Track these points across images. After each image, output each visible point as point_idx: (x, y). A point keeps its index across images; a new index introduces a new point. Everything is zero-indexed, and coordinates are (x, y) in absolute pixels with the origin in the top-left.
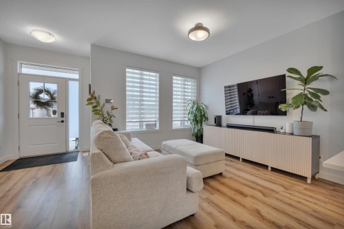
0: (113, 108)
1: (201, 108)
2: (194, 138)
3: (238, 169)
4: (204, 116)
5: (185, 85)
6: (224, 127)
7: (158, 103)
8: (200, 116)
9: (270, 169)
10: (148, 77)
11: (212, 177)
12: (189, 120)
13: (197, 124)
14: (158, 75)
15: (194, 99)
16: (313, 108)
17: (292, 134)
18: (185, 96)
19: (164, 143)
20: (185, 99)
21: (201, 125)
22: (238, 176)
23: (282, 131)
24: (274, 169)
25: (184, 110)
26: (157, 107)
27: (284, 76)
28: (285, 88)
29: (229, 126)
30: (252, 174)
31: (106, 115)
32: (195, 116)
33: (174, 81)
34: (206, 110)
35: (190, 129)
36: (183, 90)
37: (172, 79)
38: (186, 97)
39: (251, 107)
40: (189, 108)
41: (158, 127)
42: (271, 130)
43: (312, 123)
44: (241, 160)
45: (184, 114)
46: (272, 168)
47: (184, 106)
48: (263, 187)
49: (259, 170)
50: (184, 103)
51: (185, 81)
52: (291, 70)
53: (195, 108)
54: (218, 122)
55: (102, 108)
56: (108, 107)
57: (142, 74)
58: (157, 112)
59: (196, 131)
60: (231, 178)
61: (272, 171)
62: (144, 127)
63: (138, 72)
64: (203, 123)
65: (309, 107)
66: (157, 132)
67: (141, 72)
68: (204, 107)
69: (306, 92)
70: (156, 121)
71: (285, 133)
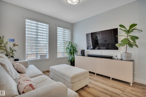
0: (14, 45)
1: (73, 45)
2: (70, 63)
3: (96, 81)
4: (75, 50)
5: (64, 32)
6: (86, 56)
7: (48, 42)
8: (73, 50)
9: (111, 79)
10: (42, 26)
11: (82, 89)
12: (67, 52)
13: (71, 54)
14: (48, 25)
15: (70, 40)
16: (131, 45)
17: (122, 60)
18: (64, 38)
19: (51, 67)
20: (64, 40)
21: (73, 55)
22: (96, 86)
23: (116, 58)
24: (113, 79)
25: (64, 47)
26: (48, 45)
27: (117, 29)
28: (117, 35)
29: (89, 56)
30: (103, 83)
31: (9, 50)
32: (70, 50)
33: (58, 30)
34: (76, 47)
35: (67, 58)
36: (63, 35)
37: (57, 29)
38: (65, 40)
39: (97, 45)
40: (66, 46)
41: (48, 57)
42: (111, 58)
43: (131, 53)
44: (96, 74)
45: (64, 49)
46: (112, 78)
47: (64, 45)
48: (111, 92)
49: (106, 80)
50: (64, 43)
51: (64, 30)
52: (121, 26)
53: (70, 46)
54: (83, 53)
55: (5, 45)
56: (10, 45)
57: (38, 24)
58: (48, 47)
59: (71, 59)
60: (93, 88)
61: (112, 80)
62: (39, 57)
63: (35, 22)
64: (75, 54)
65: (129, 45)
66: (47, 60)
67: (37, 23)
68: (75, 45)
69: (128, 37)
70: (47, 53)
71: (118, 59)
